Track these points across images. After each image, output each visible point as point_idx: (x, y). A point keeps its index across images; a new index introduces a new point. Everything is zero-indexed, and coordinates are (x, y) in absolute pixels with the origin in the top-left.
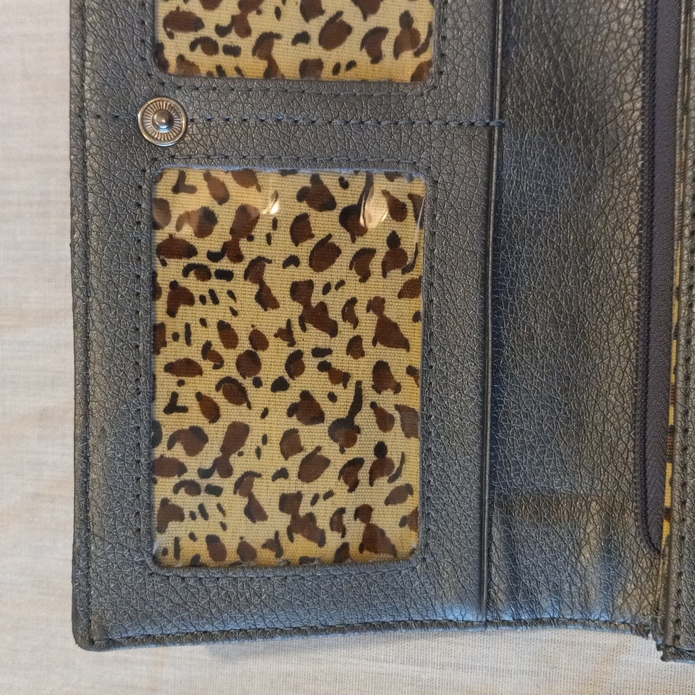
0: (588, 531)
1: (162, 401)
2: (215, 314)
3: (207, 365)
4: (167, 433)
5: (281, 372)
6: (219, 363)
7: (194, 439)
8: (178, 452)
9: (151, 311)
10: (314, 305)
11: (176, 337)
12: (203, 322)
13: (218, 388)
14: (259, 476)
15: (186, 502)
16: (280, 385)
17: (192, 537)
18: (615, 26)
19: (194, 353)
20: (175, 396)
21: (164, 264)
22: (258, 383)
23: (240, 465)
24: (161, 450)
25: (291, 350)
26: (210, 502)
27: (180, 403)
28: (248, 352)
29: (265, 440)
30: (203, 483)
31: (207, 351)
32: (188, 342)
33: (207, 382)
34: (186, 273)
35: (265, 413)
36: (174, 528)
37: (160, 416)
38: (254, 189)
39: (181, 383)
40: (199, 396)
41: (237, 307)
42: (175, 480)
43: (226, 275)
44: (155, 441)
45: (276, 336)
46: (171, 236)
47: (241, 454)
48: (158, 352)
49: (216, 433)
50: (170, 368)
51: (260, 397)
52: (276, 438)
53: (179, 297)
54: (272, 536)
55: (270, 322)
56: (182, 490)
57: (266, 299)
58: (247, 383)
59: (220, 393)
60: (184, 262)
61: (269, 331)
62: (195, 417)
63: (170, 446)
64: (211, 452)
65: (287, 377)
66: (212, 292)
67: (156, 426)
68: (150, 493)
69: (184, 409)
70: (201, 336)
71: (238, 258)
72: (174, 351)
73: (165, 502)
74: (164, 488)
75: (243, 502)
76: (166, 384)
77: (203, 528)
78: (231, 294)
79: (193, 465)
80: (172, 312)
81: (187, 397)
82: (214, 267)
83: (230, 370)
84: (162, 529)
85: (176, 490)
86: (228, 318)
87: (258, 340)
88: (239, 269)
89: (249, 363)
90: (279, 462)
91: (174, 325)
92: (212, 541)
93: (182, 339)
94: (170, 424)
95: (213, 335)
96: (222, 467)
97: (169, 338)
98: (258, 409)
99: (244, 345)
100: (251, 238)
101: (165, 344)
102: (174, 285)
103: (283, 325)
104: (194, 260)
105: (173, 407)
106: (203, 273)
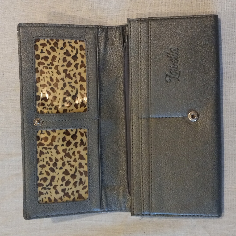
0: (120, 192)
1: (39, 173)
2: (48, 156)
3: (47, 165)
4: (40, 178)
5: (61, 166)
6: (49, 165)
7: (45, 179)
8: (42, 182)
9: (36, 156)
10: (67, 153)
11: (41, 161)
12: (46, 157)
13: (49, 170)
14: (57, 186)
15: (44, 191)
16: (61, 168)
17: (45, 198)
18: (120, 100)
19: (45, 163)
20: (41, 171)
21: (39, 147)
22: (57, 168)
23: (54, 184)
24: (39, 182)
25: (63, 162)
26: (48, 191)
27: (42, 173)
28: (55, 163)
29: (58, 179)
30: (47, 187)
31: (47, 163)
32: (43, 161)
33: (47, 169)
34: (43, 148)
35: (58, 174)
36: (42, 196)
37: (38, 175)
38: (55, 133)
39: (42, 169)
40: (46, 171)
41: (52, 154)
42: (42, 187)
43: (50, 149)
44: (38, 180)
45: (60, 159)
46: (40, 142)
47: (54, 182)
48: (38, 164)
49: (49, 178)
50: (40, 166)
51: (57, 171)
52: (60, 178)
53: (42, 153)
54: (60, 197)
55: (59, 157)
56: (43, 189)
57: (58, 153)
58: (55, 168)
59: (50, 170)
60: (42, 147)
61: (58, 158)
62: (45, 175)
63: (41, 181)
64: (48, 182)
65: (62, 167)
66: (48, 152)
67: (38, 177)
68: (37, 190)
69: (43, 174)
70: (46, 160)
71: (53, 145)
72: (41, 163)
73: (40, 191)
74: (40, 189)
75: (55, 191)
76: (39, 169)
77: (47, 196)
78: (51, 152)
79: (45, 184)
80: (40, 156)
81: (43, 172)
82: (48, 147)
83: (51, 166)
84: (39, 196)
85: (42, 189)
86: (51, 156)
87: (57, 160)
88: (53, 147)
89: (55, 165)
90: (61, 183)
91: (41, 158)
92: (49, 198)
93: (42, 161)
94: (40, 177)
95: (48, 160)
96: (50, 184)
97: (40, 161)
98: (57, 173)
99: (54, 161)
100: (55, 142)
101: (39, 162)
102: (41, 151)
103: (61, 157)
104: (44, 146)
105: (41, 173)
106: (46, 149)
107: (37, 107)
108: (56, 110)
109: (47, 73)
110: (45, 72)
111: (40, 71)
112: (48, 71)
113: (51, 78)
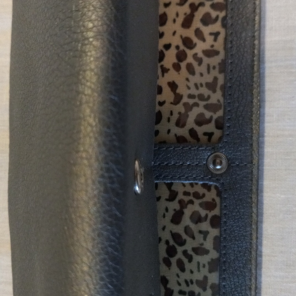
1: (221, 38)
3: (200, 55)
4: (219, 23)
5: (167, 53)
6: (195, 56)
7: (207, 20)
8: (214, 14)
9: (226, 78)
11: (214, 68)
12: (202, 75)
13: (195, 44)
14: (177, 4)
16: (167, 47)
19: (206, 60)
20: (215, 40)
21: (219, 101)
22: (177, 47)
23: (186, 9)
24: (222, 14)
25: (162, 63)
27: (213, 37)
28: (182, 61)
29: (174, 21)
31: (200, 62)
32: (208, 65)
33: (200, 47)
34: (209, 97)
35: (174, 33)
37: (222, 31)
39: (212, 46)
40: (204, 40)
41: (186, 82)
43: (191, 96)
44: (224, 19)
45: (169, 70)
46: (215, 113)
47: (185, 14)
48: (222, 60)
49: (197, 23)
50: (217, 53)
51: (176, 41)
52: (169, 22)
53: (212, 86)
55: (172, 76)
57: (173, 86)
58: (182, 47)
59: (194, 42)
60: (210, 102)
61: (172, 72)
62: (206, 30)
63: (217, 17)
64: (199, 14)
65: (164, 50)
66: (197, 89)
67: (224, 25)
69: (211, 34)
70: (203, 68)
72: (216, 61)
76: (219, 45)
78: (189, 88)
79: (207, 8)
80: (216, 79)
81: (210, 39)
82: (196, 100)
83: (190, 53)
86: (190, 77)
87: (177, 67)
88: (185, 100)
89: (181, 56)
90: (168, 11)
91: (215, 73)
93: (211, 67)
94: (217, 27)
95: (198, 69)
96: (194, 8)
97: (217, 67)
98: (177, 35)
99: (183, 65)
100: (180, 113)
101: (219, 64)
102: (214, 91)
103: (165, 74)
104: (205, 103)
105: (216, 35)
106: (201, 97)
107: (218, 200)
108: (174, 191)
109: (192, 282)
110: (195, 284)
111: (208, 287)
112: (188, 285)
113: (183, 270)
